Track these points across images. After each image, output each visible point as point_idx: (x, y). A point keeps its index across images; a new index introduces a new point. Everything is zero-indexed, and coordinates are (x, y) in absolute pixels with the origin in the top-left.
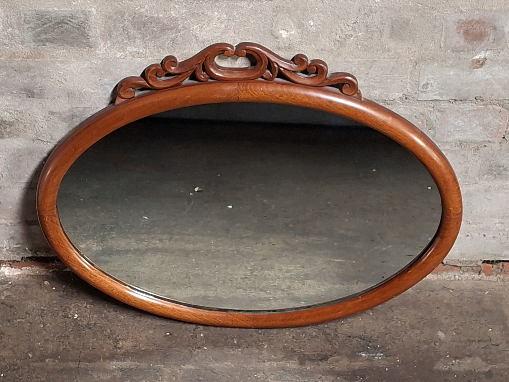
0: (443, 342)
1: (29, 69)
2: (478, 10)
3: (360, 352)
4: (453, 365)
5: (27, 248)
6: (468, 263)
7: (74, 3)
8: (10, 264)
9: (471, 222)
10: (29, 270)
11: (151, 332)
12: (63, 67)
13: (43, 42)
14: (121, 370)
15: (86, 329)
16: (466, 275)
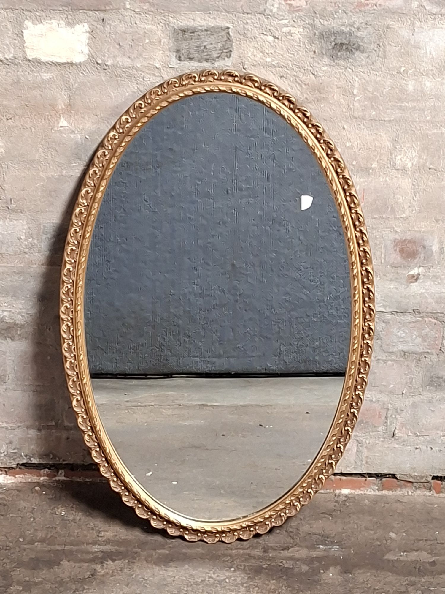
0: (394, 540)
2: (409, 230)
3: (318, 545)
4: (401, 556)
5: (23, 454)
6: (418, 478)
8: (6, 471)
9: (418, 434)
10: (22, 478)
14: (102, 552)
15: (72, 523)
16: (418, 492)
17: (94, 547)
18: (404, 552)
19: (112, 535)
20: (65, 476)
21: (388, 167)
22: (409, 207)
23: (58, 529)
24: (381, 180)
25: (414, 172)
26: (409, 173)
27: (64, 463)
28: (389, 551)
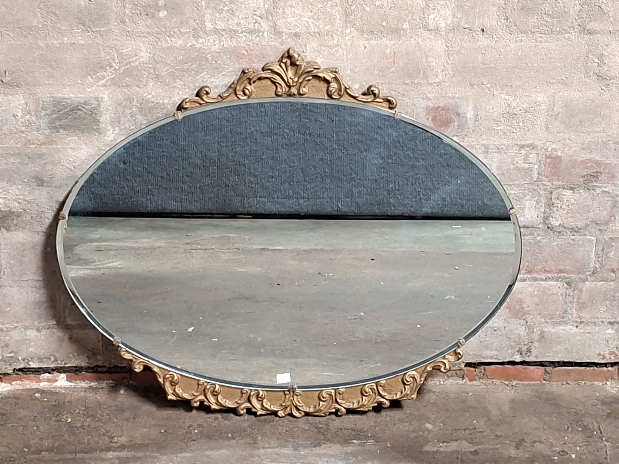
0: (431, 431)
1: (41, 156)
2: (443, 97)
3: (352, 440)
4: (440, 447)
5: (20, 358)
7: (89, 90)
8: (1, 378)
10: (20, 384)
11: (145, 430)
12: (73, 154)
13: (57, 129)
14: (118, 458)
15: (81, 430)
16: (451, 381)
17: (108, 453)
18: (443, 442)
19: (126, 439)
20: (67, 380)
21: (420, 28)
22: (443, 71)
23: (66, 436)
24: (413, 42)
25: (448, 32)
26: (443, 33)
27: (67, 365)
28: (427, 442)
